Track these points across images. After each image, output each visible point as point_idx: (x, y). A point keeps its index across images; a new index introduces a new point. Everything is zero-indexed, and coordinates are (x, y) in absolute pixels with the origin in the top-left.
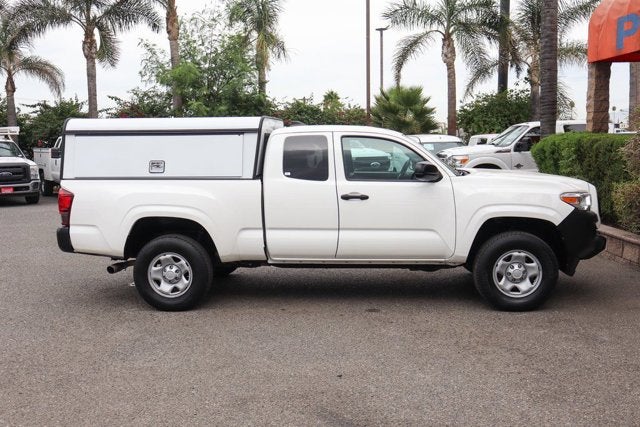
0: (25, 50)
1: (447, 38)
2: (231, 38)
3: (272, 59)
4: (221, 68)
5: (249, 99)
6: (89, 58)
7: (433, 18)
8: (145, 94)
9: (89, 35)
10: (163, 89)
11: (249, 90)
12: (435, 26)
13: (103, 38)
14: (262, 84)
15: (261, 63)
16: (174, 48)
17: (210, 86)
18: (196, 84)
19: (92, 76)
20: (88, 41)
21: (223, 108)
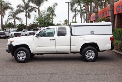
0: (17, 16)
1: (81, 14)
2: (48, 14)
3: (54, 17)
4: (46, 18)
5: (50, 23)
6: (26, 17)
7: (79, 11)
8: (35, 23)
9: (26, 14)
10: (37, 22)
11: (51, 22)
12: (79, 12)
13: (29, 15)
14: (52, 21)
15: (52, 18)
16: (39, 16)
17: (44, 21)
18: (43, 21)
19: (27, 20)
20: (26, 15)
21: (46, 25)
